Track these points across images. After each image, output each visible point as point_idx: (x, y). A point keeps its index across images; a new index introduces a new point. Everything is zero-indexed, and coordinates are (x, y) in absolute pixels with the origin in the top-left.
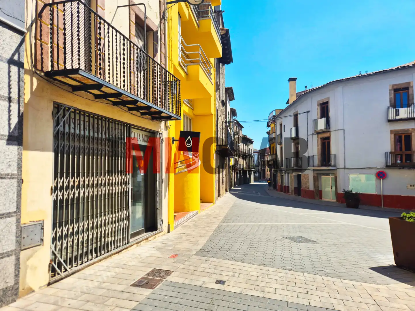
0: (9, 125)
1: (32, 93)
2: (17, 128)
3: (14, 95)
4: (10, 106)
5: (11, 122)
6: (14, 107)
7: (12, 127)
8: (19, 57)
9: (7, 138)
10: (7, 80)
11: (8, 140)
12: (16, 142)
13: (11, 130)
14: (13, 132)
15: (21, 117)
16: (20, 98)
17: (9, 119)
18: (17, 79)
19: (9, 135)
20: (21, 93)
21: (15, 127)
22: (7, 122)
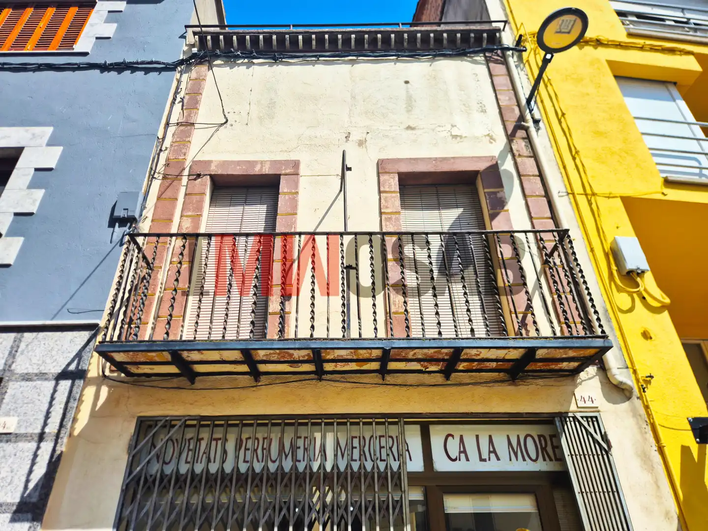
0: (28, 481)
1: (93, 415)
2: (39, 488)
3: (52, 428)
4: (38, 448)
5: (32, 476)
6: (47, 447)
7: (31, 486)
8: (78, 364)
9: (14, 508)
10: (46, 406)
11: (15, 512)
12: (30, 516)
13: (28, 492)
14: (29, 495)
15: (54, 464)
16: (63, 429)
17: (31, 471)
18: (65, 400)
19: (19, 503)
20: (66, 420)
21: (37, 485)
22: (24, 479)
